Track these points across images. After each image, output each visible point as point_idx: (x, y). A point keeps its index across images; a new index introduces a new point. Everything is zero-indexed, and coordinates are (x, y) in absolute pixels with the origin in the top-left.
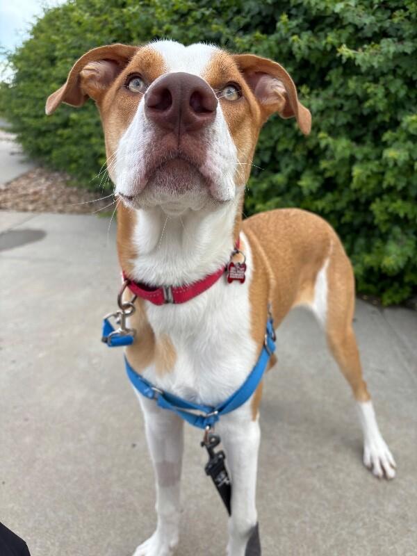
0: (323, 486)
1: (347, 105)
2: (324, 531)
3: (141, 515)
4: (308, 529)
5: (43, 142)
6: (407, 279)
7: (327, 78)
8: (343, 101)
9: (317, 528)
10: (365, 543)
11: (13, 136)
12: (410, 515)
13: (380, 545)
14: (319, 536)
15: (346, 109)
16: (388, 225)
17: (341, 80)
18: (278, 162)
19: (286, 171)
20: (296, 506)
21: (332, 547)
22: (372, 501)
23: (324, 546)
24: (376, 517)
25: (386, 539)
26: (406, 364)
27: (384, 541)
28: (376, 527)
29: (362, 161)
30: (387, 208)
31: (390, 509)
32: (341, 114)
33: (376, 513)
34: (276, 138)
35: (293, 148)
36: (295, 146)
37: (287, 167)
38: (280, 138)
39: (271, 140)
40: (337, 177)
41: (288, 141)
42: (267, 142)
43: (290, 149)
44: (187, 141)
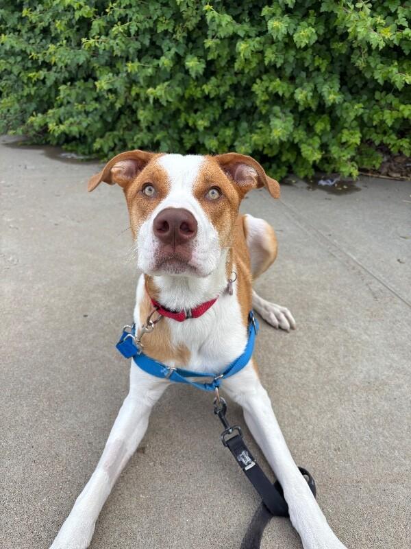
2: (272, 338)
3: (116, 362)
6: (284, 159)
9: (267, 338)
10: (305, 340)
12: (330, 316)
13: (316, 339)
14: (270, 343)
16: (267, 107)
18: (160, 47)
21: (282, 347)
22: (301, 313)
23: (276, 348)
24: (308, 322)
25: (319, 334)
26: (298, 223)
27: (318, 336)
28: (310, 328)
29: (243, 39)
30: (267, 88)
31: (316, 316)
33: (306, 320)
34: (155, 18)
35: (173, 30)
36: (175, 27)
37: (169, 50)
38: (158, 17)
39: (150, 21)
40: (220, 59)
41: (167, 21)
42: (146, 23)
43: (170, 30)
44: (179, 249)
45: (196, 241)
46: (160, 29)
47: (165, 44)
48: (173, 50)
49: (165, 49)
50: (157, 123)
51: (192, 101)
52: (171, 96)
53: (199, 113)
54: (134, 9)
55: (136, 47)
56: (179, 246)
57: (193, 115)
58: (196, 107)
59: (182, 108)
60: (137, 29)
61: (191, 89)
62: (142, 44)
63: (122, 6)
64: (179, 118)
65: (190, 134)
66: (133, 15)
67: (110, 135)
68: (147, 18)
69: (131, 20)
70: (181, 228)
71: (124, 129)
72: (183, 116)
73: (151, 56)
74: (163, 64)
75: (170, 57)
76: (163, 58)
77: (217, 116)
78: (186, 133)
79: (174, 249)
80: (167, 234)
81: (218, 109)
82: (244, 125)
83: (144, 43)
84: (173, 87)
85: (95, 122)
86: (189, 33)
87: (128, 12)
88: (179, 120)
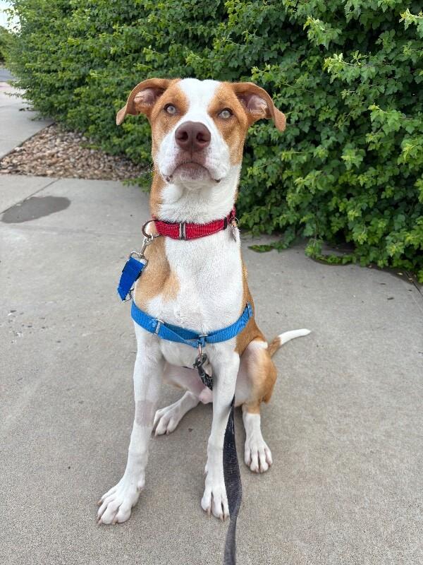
0: (378, 472)
1: (399, 72)
4: (368, 516)
5: (56, 99)
7: (378, 42)
8: (394, 68)
11: (23, 92)
15: (397, 77)
17: (394, 44)
18: (319, 133)
19: (327, 143)
20: (354, 492)
29: (411, 136)
32: (392, 81)
34: (318, 107)
35: (336, 119)
36: (338, 115)
37: (328, 138)
38: (322, 107)
39: (312, 110)
40: (382, 150)
41: (330, 111)
42: (308, 112)
43: (333, 119)
44: (196, 156)
45: (210, 148)
46: (322, 118)
47: (325, 131)
48: (332, 139)
49: (323, 137)
50: (306, 204)
51: (346, 186)
52: (321, 185)
53: (352, 199)
54: (297, 99)
55: (294, 134)
56: (196, 153)
57: (345, 200)
58: (350, 191)
59: (334, 192)
60: (297, 119)
61: (346, 176)
62: (301, 131)
63: (287, 96)
64: (330, 201)
65: (339, 217)
66: (296, 105)
67: (257, 210)
68: (310, 107)
69: (293, 109)
70: (197, 138)
71: (272, 204)
72: (334, 200)
73: (309, 141)
74: (318, 154)
75: (326, 146)
76: (319, 147)
77: (371, 205)
78: (335, 216)
79: (191, 154)
80: (186, 142)
81: (374, 198)
82: (401, 218)
83: (303, 130)
84: (325, 174)
85: (245, 196)
86: (352, 122)
87: (292, 102)
88: (329, 204)
